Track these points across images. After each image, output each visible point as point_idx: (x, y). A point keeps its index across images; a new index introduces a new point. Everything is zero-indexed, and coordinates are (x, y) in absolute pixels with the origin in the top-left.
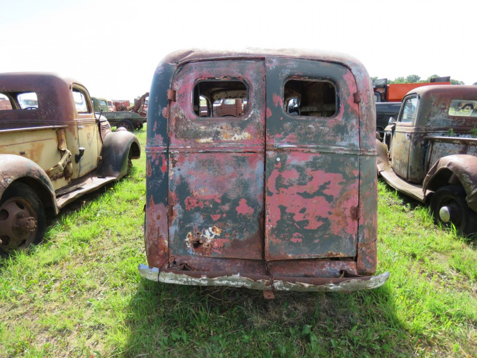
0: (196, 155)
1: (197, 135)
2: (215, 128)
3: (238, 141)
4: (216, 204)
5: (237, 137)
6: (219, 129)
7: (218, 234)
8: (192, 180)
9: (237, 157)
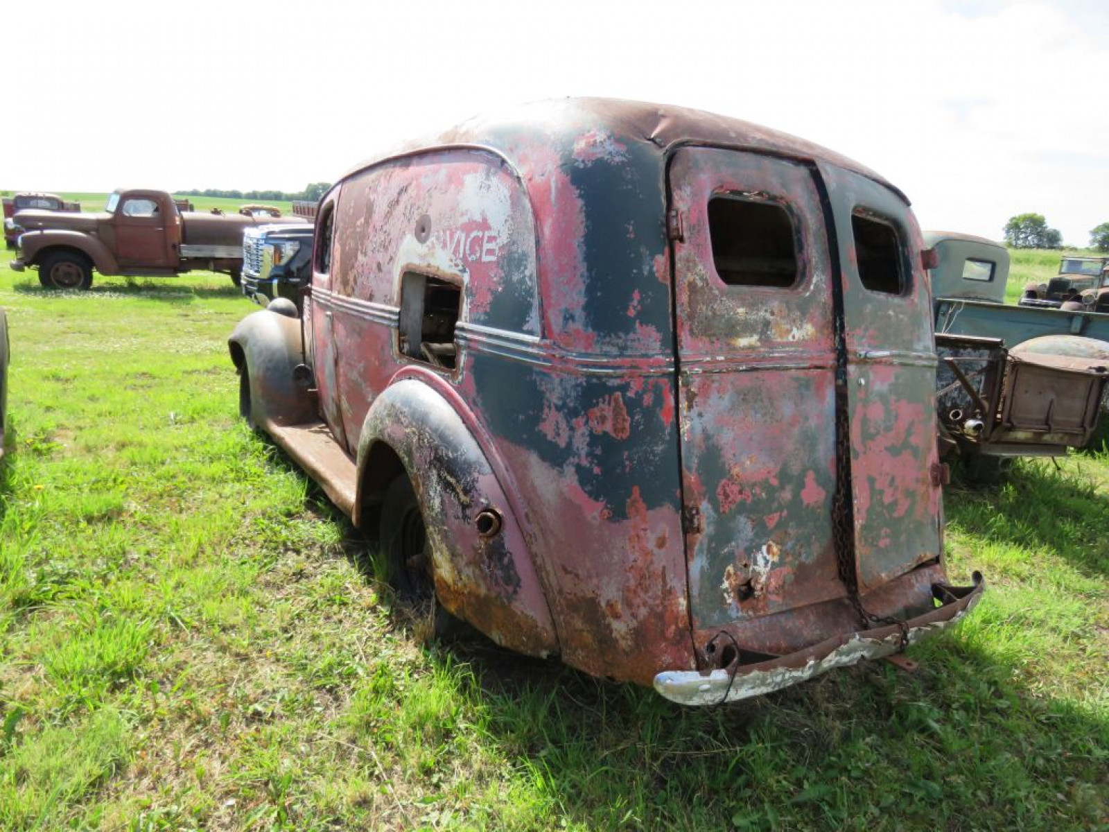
0: (732, 377)
1: (733, 329)
2: (762, 313)
3: (797, 344)
4: (771, 490)
5: (797, 334)
6: (768, 316)
7: (776, 559)
8: (726, 437)
9: (797, 379)
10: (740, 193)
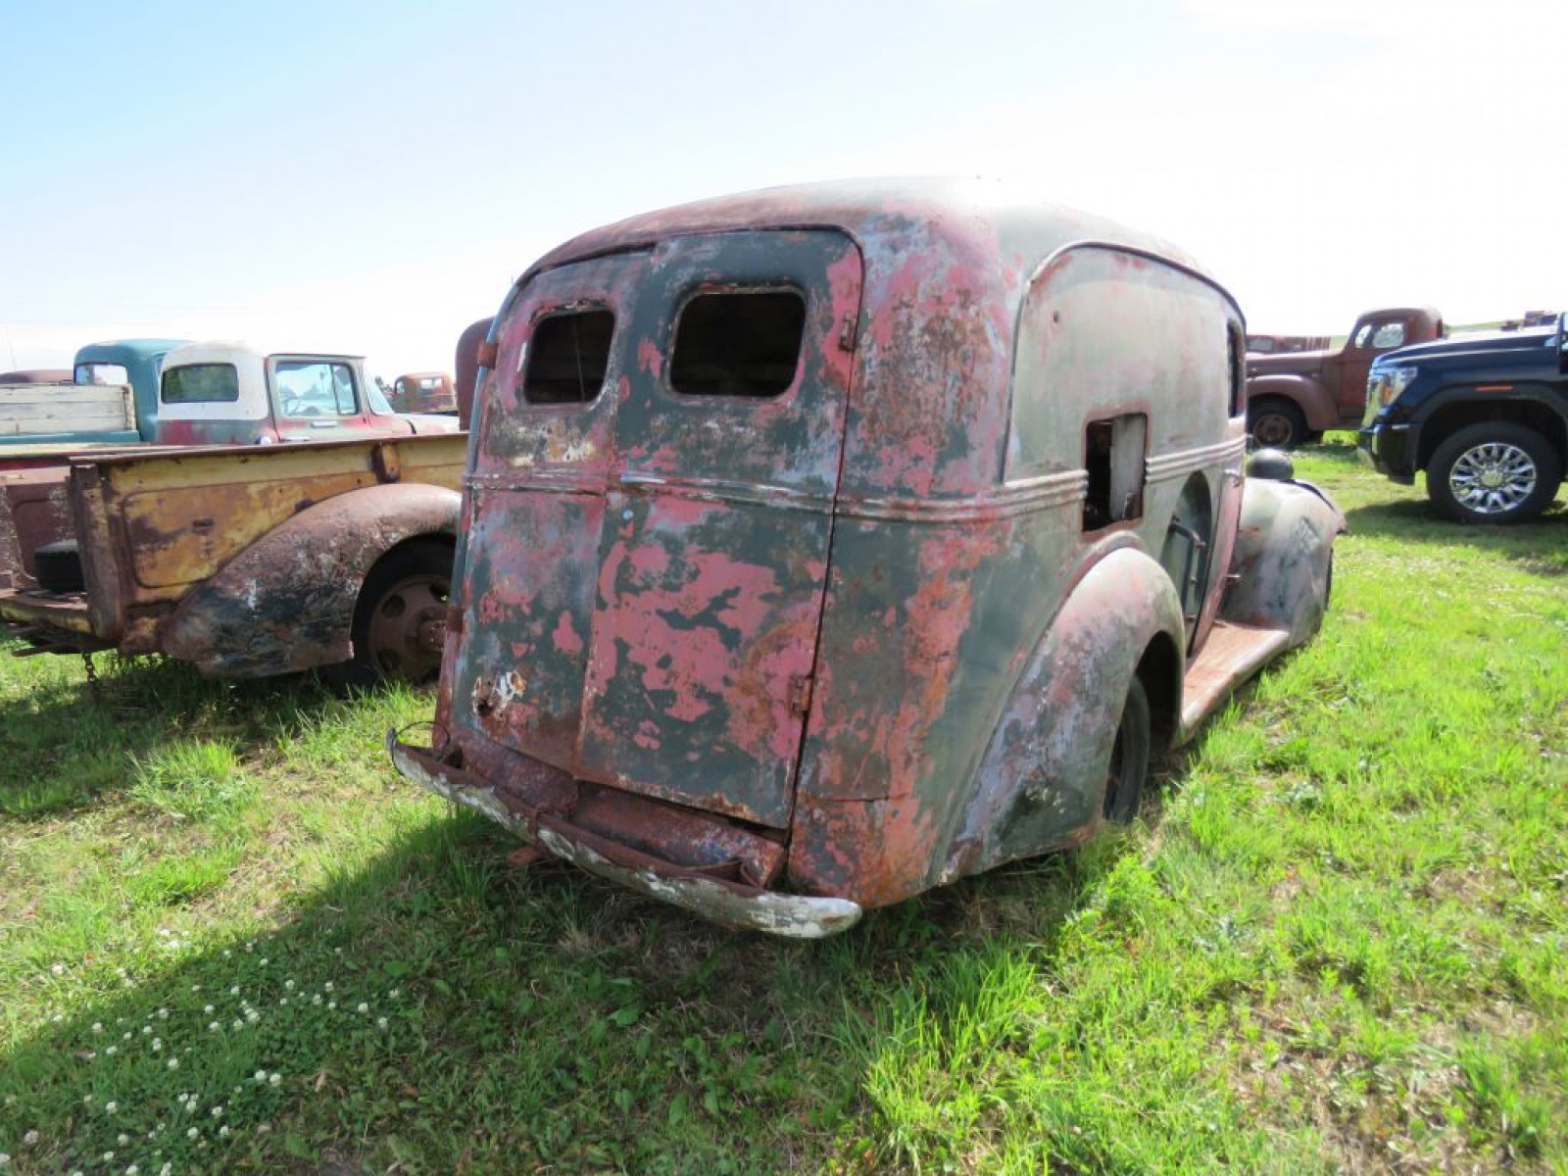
0: (506, 495)
1: (514, 448)
2: (540, 432)
3: (571, 465)
4: (522, 618)
5: (573, 453)
6: (546, 435)
7: (520, 693)
8: (496, 555)
9: (566, 504)
10: (562, 308)
